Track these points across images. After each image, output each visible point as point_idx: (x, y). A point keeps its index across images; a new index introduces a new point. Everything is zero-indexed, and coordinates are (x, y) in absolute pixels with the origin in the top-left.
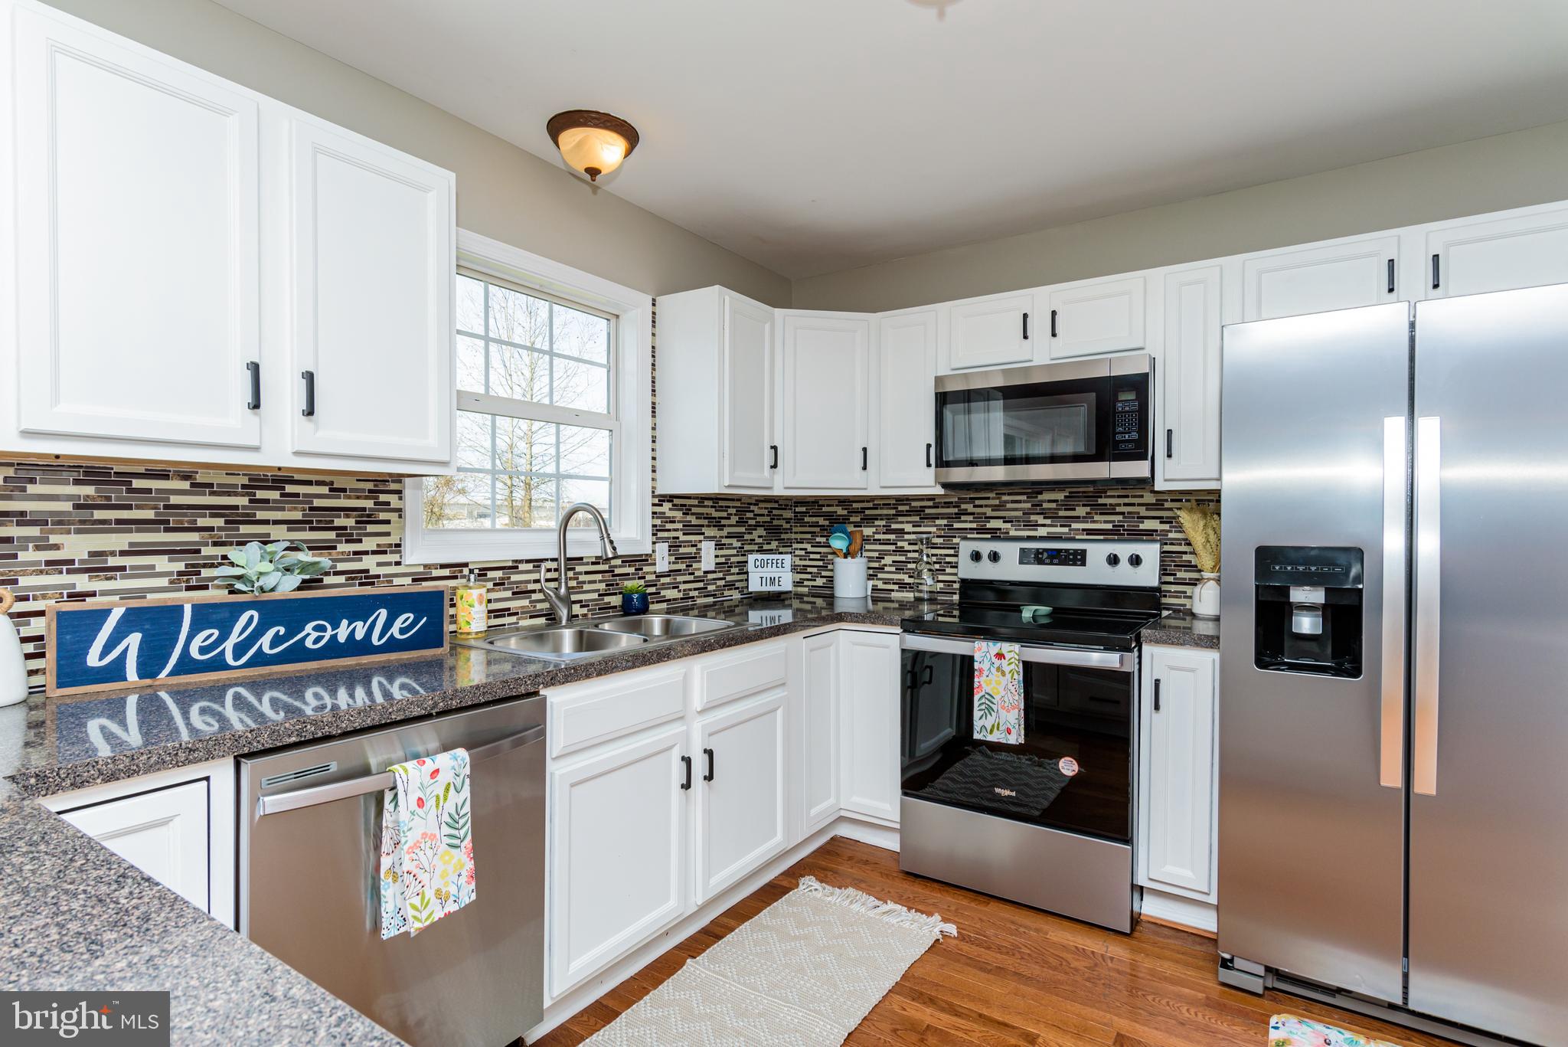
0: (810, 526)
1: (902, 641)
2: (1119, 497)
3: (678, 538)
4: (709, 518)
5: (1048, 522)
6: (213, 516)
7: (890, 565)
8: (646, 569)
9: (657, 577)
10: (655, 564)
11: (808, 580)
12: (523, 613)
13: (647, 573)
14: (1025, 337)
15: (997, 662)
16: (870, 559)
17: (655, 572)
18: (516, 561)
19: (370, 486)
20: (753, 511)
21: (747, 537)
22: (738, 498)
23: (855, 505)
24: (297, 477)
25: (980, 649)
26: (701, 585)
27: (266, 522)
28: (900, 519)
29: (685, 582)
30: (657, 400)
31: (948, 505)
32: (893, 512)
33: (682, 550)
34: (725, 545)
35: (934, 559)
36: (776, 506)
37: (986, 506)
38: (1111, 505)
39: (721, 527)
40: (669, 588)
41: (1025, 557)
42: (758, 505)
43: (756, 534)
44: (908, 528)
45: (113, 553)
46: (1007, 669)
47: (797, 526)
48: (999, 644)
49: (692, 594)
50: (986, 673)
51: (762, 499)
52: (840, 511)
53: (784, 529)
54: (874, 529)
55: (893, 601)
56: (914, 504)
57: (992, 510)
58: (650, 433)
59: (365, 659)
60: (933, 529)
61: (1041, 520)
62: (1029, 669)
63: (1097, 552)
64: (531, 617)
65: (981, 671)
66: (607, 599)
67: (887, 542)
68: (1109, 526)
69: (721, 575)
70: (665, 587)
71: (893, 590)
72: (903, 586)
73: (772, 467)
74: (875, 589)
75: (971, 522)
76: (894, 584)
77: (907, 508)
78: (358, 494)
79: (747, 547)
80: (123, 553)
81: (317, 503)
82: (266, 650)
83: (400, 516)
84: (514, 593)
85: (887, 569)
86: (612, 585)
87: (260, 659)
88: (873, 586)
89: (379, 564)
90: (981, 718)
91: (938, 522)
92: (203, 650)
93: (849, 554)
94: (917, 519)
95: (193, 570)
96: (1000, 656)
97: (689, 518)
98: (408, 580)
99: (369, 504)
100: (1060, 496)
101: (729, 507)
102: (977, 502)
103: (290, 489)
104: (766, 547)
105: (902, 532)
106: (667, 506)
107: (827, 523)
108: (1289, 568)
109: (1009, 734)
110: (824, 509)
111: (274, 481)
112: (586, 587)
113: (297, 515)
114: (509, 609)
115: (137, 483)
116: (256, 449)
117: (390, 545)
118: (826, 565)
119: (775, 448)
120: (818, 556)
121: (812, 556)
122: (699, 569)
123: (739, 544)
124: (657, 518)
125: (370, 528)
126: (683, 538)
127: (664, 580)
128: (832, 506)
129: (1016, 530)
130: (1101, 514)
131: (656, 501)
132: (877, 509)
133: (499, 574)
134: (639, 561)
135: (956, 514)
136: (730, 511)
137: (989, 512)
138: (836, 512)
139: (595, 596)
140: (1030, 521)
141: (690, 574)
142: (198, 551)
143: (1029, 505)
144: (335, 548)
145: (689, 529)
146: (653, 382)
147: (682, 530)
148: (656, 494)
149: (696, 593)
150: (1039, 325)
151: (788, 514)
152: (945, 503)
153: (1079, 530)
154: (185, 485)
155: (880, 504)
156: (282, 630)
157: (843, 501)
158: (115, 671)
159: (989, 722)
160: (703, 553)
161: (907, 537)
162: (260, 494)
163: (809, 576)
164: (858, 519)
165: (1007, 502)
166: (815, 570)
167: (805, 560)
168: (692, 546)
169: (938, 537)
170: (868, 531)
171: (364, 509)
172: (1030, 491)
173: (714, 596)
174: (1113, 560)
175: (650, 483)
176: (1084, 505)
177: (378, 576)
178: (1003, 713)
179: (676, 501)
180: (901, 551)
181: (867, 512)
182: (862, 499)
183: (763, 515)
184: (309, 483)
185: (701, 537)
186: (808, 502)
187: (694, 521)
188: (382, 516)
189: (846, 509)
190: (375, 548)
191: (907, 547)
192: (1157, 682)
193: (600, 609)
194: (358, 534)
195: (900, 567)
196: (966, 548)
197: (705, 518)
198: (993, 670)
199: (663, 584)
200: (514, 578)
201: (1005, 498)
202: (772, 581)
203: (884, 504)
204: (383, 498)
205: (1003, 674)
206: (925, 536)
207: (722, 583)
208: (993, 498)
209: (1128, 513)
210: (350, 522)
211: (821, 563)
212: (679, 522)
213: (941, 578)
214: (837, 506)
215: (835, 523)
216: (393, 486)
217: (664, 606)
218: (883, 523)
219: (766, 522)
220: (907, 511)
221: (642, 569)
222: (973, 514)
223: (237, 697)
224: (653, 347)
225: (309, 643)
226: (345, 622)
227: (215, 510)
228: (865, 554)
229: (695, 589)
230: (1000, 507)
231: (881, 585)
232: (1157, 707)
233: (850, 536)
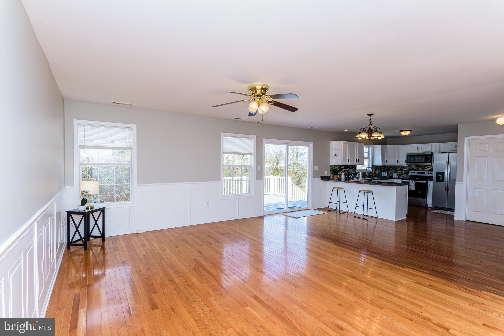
0: (389, 169)
1: (402, 181)
3: (374, 170)
4: (378, 168)
7: (400, 174)
10: (372, 173)
16: (398, 173)
25: (410, 181)
29: (375, 175)
30: (373, 156)
31: (408, 167)
32: (401, 168)
35: (406, 173)
38: (429, 167)
41: (418, 173)
44: (403, 169)
52: (394, 167)
53: (386, 169)
56: (404, 167)
58: (372, 159)
60: (406, 170)
61: (421, 169)
62: (416, 183)
63: (426, 172)
67: (400, 171)
68: (429, 169)
69: (378, 174)
72: (402, 176)
73: (386, 163)
74: (398, 176)
75: (411, 169)
79: (381, 171)
93: (395, 172)
96: (412, 182)
100: (423, 166)
101: (380, 167)
102: (413, 166)
104: (383, 171)
105: (402, 170)
106: (373, 167)
108: (439, 174)
109: (413, 189)
110: (391, 167)
117: (356, 170)
118: (392, 173)
119: (386, 160)
122: (376, 173)
129: (417, 170)
132: (399, 167)
137: (414, 168)
140: (419, 169)
143: (419, 167)
146: (373, 154)
150: (419, 148)
153: (425, 170)
159: (411, 188)
164: (396, 168)
167: (389, 173)
168: (376, 171)
170: (397, 169)
174: (428, 173)
175: (372, 164)
176: (426, 167)
178: (412, 187)
180: (402, 172)
182: (397, 166)
192: (429, 184)
195: (402, 174)
196: (410, 172)
202: (385, 175)
209: (431, 168)
212: (375, 168)
213: (407, 175)
224: (373, 150)
230: (416, 167)
231: (399, 176)
232: (429, 186)
233: (395, 170)
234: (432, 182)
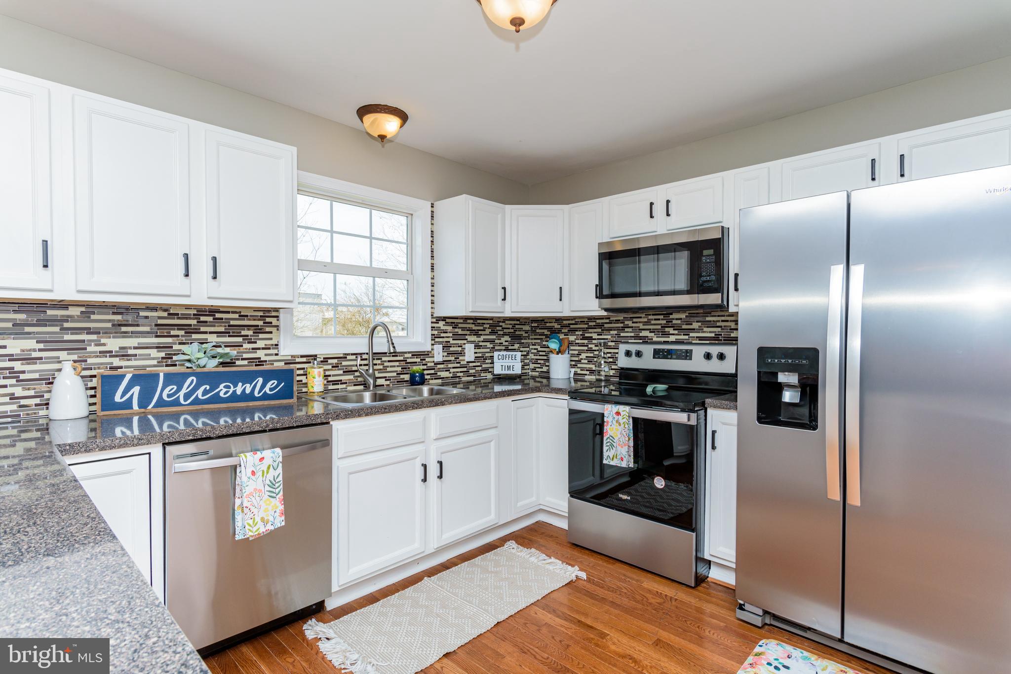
0: (539, 335)
1: (568, 404)
2: (719, 316)
3: (449, 342)
4: (470, 330)
5: (676, 332)
6: (178, 329)
7: (585, 359)
8: (427, 359)
9: (435, 364)
10: (433, 357)
11: (538, 368)
12: (349, 383)
13: (429, 362)
14: (652, 217)
15: (616, 417)
16: (572, 356)
17: (434, 362)
18: (345, 354)
19: (261, 314)
20: (501, 326)
21: (497, 341)
22: (492, 319)
23: (565, 322)
24: (221, 310)
25: (607, 409)
26: (465, 369)
27: (205, 333)
28: (590, 330)
29: (453, 368)
30: (434, 262)
31: (617, 321)
32: (586, 326)
33: (451, 349)
34: (481, 346)
35: (609, 355)
36: (518, 322)
37: (640, 322)
38: (714, 321)
39: (479, 335)
40: (443, 371)
41: (657, 354)
42: (505, 322)
43: (503, 340)
44: (595, 336)
45: (130, 348)
46: (621, 421)
47: (532, 335)
48: (618, 407)
49: (458, 374)
50: (610, 424)
51: (508, 318)
52: (556, 326)
53: (524, 337)
54: (575, 337)
55: (586, 381)
56: (598, 321)
57: (643, 325)
58: (430, 281)
59: (251, 404)
60: (609, 337)
61: (672, 331)
63: (698, 352)
64: (355, 385)
65: (608, 422)
66: (402, 376)
67: (584, 345)
68: (713, 335)
69: (479, 364)
70: (440, 370)
71: (586, 375)
72: (592, 372)
73: (503, 300)
74: (576, 374)
75: (631, 332)
76: (587, 370)
77: (594, 324)
78: (254, 318)
79: (496, 348)
80: (135, 348)
81: (232, 323)
82: (200, 397)
83: (278, 330)
84: (344, 372)
85: (583, 361)
86: (406, 368)
87: (197, 401)
88: (575, 372)
89: (266, 355)
90: (607, 451)
91: (612, 332)
92: (169, 396)
93: (560, 352)
94: (600, 330)
95: (169, 357)
96: (618, 413)
97: (456, 330)
98: (282, 364)
99: (260, 323)
100: (683, 316)
101: (484, 324)
102: (635, 320)
103: (218, 315)
104: (510, 348)
105: (591, 338)
106: (441, 324)
107: (549, 333)
108: (776, 361)
109: (622, 461)
110: (548, 325)
111: (209, 312)
112: (389, 369)
113: (222, 329)
114: (341, 380)
115: (142, 314)
116: (189, 296)
117: (272, 345)
119: (504, 288)
120: (544, 353)
121: (541, 353)
122: (464, 360)
123: (492, 346)
124: (435, 330)
125: (261, 336)
126: (452, 342)
127: (439, 366)
128: (552, 322)
129: (657, 337)
130: (707, 327)
131: (434, 320)
132: (577, 324)
133: (335, 361)
134: (422, 355)
135: (622, 327)
136: (485, 326)
137: (641, 326)
138: (554, 326)
139: (395, 374)
140: (665, 332)
141: (457, 363)
142: (172, 347)
143: (665, 322)
144: (242, 346)
145: (456, 336)
146: (432, 251)
147: (451, 337)
148: (435, 316)
149: (461, 374)
150: (659, 209)
151: (527, 328)
152: (616, 320)
153: (694, 337)
154: (165, 314)
155: (579, 322)
156: (208, 387)
157: (558, 320)
158: (128, 405)
159: (611, 453)
160: (466, 351)
161: (594, 341)
162: (203, 319)
163: (539, 366)
164: (566, 331)
165: (652, 320)
166: (542, 362)
167: (537, 355)
168: (459, 346)
169: (611, 341)
170: (572, 338)
171: (258, 326)
172: (665, 312)
173: (474, 376)
174: (708, 356)
175: (430, 310)
176: (697, 322)
177: (266, 361)
178: (619, 448)
179: (448, 320)
180: (590, 350)
181: (572, 326)
182: (568, 318)
183: (509, 328)
184: (228, 312)
185: (465, 342)
186: (539, 321)
187: (460, 332)
188: (268, 329)
189: (559, 325)
190: (264, 346)
191: (595, 348)
192: (714, 433)
193: (397, 382)
194: (254, 339)
195: (590, 360)
196: (623, 348)
197: (467, 330)
198: (614, 422)
199: (439, 369)
200: (344, 363)
201: (650, 317)
202: (509, 368)
203: (581, 322)
204: (268, 320)
205: (620, 425)
206: (602, 341)
207: (480, 368)
208: (644, 318)
209: (724, 326)
210: (250, 333)
211: (545, 358)
212: (450, 332)
213: (613, 367)
214: (554, 322)
215: (554, 332)
216: (274, 314)
217: (440, 381)
218: (581, 333)
219: (510, 333)
220: (594, 326)
221: (425, 360)
222: (632, 327)
223: (186, 420)
224: (432, 231)
225: (222, 394)
226: (240, 384)
227: (180, 327)
228: (571, 352)
229: (461, 372)
230: (648, 323)
231: (579, 371)
232: (714, 447)
233: (561, 341)
234: (731, 416)
